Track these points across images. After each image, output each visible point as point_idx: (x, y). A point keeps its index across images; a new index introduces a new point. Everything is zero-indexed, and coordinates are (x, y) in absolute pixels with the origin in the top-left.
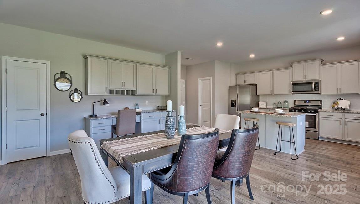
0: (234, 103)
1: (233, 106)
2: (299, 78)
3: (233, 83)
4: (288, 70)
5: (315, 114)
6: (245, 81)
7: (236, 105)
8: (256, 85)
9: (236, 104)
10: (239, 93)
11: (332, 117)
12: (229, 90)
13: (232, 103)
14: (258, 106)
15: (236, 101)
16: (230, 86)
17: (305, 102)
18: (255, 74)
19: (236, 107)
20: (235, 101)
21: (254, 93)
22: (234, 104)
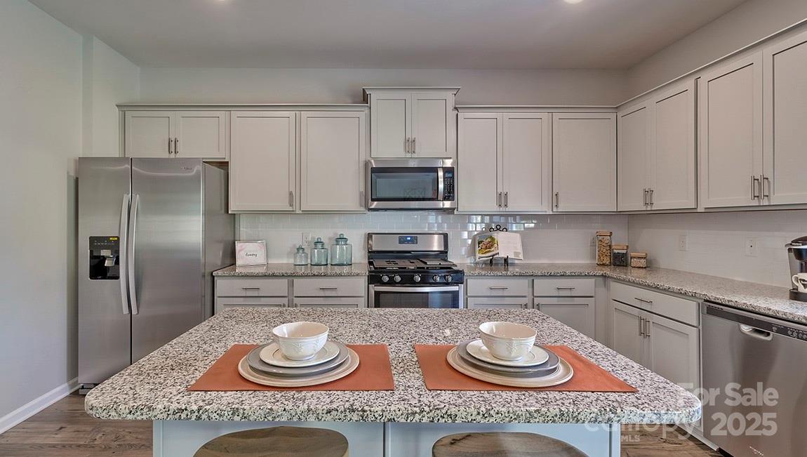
0: (104, 253)
1: (99, 270)
2: (389, 150)
3: (106, 144)
4: (357, 114)
5: (455, 288)
6: (172, 144)
7: (117, 262)
8: (224, 165)
9: (118, 258)
10: (137, 198)
11: (500, 293)
12: (77, 180)
13: (92, 257)
14: (234, 264)
15: (117, 242)
16: (82, 161)
17: (403, 239)
18: (222, 114)
19: (117, 278)
20: (114, 245)
21: (218, 204)
22: (104, 258)
